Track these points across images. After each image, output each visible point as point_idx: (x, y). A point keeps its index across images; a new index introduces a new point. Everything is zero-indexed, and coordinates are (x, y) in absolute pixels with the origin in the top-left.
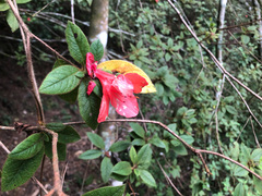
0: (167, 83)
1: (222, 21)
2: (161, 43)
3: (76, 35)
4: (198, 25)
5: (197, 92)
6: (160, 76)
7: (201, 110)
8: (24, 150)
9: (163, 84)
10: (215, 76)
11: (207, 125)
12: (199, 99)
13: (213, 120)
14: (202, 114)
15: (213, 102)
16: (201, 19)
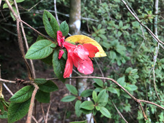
0: (118, 50)
1: (157, 8)
2: (114, 25)
3: (49, 19)
4: (140, 12)
5: (140, 56)
6: (113, 46)
7: (143, 68)
8: (19, 96)
9: (115, 51)
10: (152, 45)
11: (148, 78)
12: (142, 61)
13: (152, 74)
14: (144, 70)
15: (152, 63)
16: (142, 8)
